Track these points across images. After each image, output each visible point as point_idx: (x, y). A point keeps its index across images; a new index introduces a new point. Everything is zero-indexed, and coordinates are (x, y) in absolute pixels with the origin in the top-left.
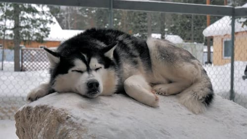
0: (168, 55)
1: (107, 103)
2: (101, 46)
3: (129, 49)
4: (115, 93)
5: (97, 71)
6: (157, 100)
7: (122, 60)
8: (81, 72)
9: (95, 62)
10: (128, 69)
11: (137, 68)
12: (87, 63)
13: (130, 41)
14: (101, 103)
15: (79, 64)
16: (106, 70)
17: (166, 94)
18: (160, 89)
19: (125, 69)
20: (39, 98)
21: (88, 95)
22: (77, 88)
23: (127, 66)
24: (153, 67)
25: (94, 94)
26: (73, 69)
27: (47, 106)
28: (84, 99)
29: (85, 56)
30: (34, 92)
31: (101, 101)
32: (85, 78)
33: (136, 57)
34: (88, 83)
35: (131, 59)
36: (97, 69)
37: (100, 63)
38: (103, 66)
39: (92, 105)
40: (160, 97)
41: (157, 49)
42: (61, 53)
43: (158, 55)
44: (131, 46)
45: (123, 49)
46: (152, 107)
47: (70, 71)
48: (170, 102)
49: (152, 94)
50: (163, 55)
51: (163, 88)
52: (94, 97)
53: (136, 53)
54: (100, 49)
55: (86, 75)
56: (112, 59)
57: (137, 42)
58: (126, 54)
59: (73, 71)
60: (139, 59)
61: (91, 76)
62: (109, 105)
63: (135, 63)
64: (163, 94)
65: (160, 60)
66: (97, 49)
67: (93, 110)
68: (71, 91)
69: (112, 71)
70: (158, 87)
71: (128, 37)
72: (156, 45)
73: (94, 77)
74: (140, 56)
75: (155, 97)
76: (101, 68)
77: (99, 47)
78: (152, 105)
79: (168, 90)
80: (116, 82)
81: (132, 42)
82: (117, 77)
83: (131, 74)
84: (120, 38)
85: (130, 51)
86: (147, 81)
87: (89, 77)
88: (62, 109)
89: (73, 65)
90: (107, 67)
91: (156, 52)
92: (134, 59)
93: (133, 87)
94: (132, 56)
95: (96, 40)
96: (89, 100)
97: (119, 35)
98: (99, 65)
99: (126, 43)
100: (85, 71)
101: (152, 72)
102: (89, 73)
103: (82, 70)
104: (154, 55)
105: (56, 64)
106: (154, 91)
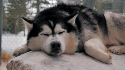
0: (120, 23)
1: (67, 60)
2: (65, 15)
3: (90, 19)
4: (77, 52)
5: (61, 34)
6: (110, 58)
7: (83, 26)
8: (47, 35)
9: (59, 27)
10: (88, 34)
11: (96, 33)
12: (53, 28)
13: (92, 13)
14: (62, 60)
15: (46, 29)
16: (68, 34)
17: (119, 53)
18: (114, 49)
19: (86, 33)
20: (21, 54)
21: (52, 54)
22: (44, 48)
23: (87, 31)
24: (108, 32)
25: (57, 52)
26: (42, 32)
27: (20, 61)
28: (49, 56)
29: (52, 23)
30: (18, 49)
31: (63, 58)
32: (50, 40)
33: (95, 24)
34: (51, 44)
35: (91, 26)
36: (60, 33)
37: (63, 28)
38: (66, 31)
39: (54, 62)
40: (113, 56)
41: (112, 19)
42: (35, 20)
43: (113, 24)
44: (91, 17)
45: (85, 18)
46: (106, 63)
47: (39, 34)
48: (121, 60)
49: (106, 54)
50: (117, 24)
51: (117, 48)
52: (58, 55)
53: (95, 22)
54: (65, 17)
55: (51, 37)
56: (74, 25)
57: (97, 14)
58: (87, 22)
59: (42, 34)
60: (97, 26)
61: (55, 38)
62: (69, 62)
63: (95, 29)
64: (117, 53)
65: (114, 28)
66: (62, 17)
67: (54, 67)
68: (40, 50)
69: (73, 35)
70: (112, 48)
71: (90, 10)
72: (111, 16)
73: (57, 39)
74: (99, 24)
75: (109, 56)
76: (64, 32)
77: (63, 16)
78: (106, 62)
79: (121, 50)
80: (76, 43)
81: (93, 14)
82: (77, 39)
83: (90, 38)
84: (84, 11)
85: (91, 20)
86: (103, 43)
87: (52, 39)
88: (27, 65)
89: (42, 30)
90: (69, 31)
91: (111, 21)
92: (94, 26)
93: (91, 47)
94: (92, 24)
95: (62, 11)
96: (52, 58)
97: (83, 9)
98: (62, 30)
99: (88, 15)
100: (50, 34)
101: (108, 36)
102: (53, 36)
103: (49, 34)
104: (109, 23)
105: (31, 29)
106: (108, 51)
